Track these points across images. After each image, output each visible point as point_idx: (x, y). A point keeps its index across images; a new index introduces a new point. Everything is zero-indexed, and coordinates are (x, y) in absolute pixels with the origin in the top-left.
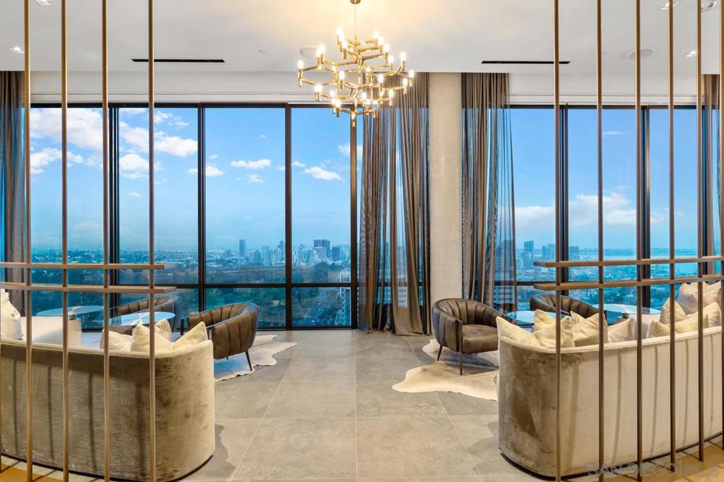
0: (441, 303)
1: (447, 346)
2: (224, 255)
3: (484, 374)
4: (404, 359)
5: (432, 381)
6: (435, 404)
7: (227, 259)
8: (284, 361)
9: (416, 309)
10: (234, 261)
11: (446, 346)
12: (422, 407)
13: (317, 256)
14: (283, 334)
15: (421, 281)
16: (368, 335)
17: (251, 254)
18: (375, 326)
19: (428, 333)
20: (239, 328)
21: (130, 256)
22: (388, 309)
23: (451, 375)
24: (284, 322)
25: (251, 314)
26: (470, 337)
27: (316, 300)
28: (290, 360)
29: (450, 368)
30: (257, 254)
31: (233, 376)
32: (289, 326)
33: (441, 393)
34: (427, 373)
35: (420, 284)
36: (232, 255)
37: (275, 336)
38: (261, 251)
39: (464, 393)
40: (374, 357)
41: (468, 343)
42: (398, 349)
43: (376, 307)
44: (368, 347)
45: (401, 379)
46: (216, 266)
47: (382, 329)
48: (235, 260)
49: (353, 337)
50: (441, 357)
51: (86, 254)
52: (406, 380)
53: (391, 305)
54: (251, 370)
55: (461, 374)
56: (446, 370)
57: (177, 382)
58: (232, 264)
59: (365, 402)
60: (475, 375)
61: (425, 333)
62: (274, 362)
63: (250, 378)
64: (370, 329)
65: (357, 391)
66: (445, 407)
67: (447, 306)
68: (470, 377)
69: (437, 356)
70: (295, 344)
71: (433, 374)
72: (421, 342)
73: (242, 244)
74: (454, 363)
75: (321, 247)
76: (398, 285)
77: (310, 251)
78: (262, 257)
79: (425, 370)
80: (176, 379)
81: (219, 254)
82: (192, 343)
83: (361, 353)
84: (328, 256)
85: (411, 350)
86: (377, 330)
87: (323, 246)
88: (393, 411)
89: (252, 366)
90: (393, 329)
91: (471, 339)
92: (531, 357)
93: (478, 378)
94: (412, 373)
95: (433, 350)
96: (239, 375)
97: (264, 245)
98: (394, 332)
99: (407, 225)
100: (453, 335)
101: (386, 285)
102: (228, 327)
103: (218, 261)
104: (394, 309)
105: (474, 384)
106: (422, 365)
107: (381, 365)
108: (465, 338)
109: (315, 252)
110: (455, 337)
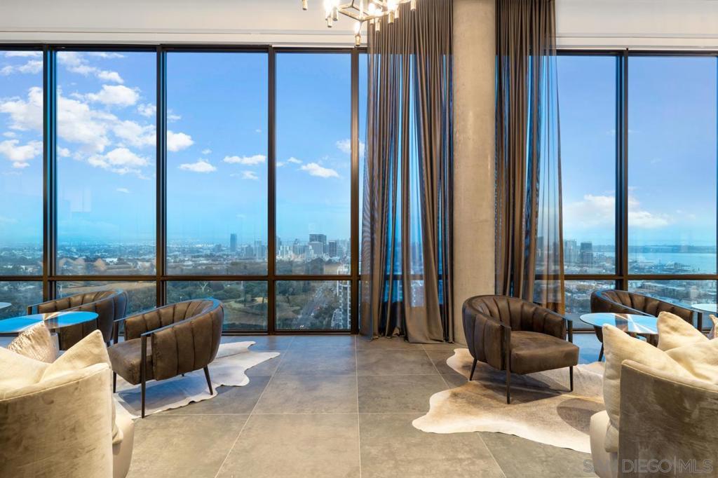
0: (474, 301)
1: (486, 362)
2: (214, 250)
3: (540, 401)
4: (424, 377)
5: (469, 413)
6: (482, 456)
7: (218, 254)
8: (259, 379)
9: (435, 309)
10: (225, 257)
11: (485, 360)
12: (461, 460)
13: (313, 251)
14: (264, 340)
15: (441, 273)
16: (373, 342)
17: (242, 249)
18: (382, 330)
19: (451, 340)
20: (193, 336)
21: (114, 251)
22: (399, 309)
23: (493, 403)
24: (265, 324)
25: (211, 315)
26: (522, 349)
27: (311, 299)
28: (268, 378)
29: (490, 392)
30: (249, 249)
31: (184, 403)
32: (272, 330)
33: (486, 434)
34: (459, 400)
35: (439, 277)
36: (222, 250)
37: (253, 343)
38: (253, 246)
39: (522, 435)
40: (382, 374)
41: (520, 359)
42: (414, 362)
43: (383, 306)
44: (373, 359)
45: (424, 409)
46: (205, 262)
47: (390, 334)
48: (225, 255)
49: (352, 344)
50: (475, 373)
51: (67, 248)
52: (431, 411)
53: (402, 303)
54: (212, 393)
55: (509, 402)
56: (484, 395)
57: (21, 449)
58: (222, 259)
59: (374, 451)
60: (528, 404)
61: (447, 340)
62: (245, 381)
63: (209, 406)
64: (375, 335)
65: (362, 430)
66: (498, 461)
67: (483, 305)
68: (521, 408)
69: (469, 373)
70: (278, 354)
71: (469, 403)
72: (444, 352)
73: (233, 238)
74: (494, 384)
75: (317, 242)
76: (411, 278)
77: (306, 246)
78: (254, 252)
79: (455, 395)
80: (18, 444)
81: (209, 249)
82: (74, 368)
83: (364, 367)
84: (324, 252)
85: (431, 364)
86: (384, 335)
87: (320, 241)
88: (418, 468)
89: (214, 386)
90: (404, 335)
91: (524, 352)
92: (704, 404)
93: (534, 409)
94: (438, 399)
95: (460, 364)
96: (193, 402)
97: (257, 240)
98: (406, 338)
99: (423, 195)
100: (496, 346)
101: (395, 278)
102: (176, 333)
103: (207, 257)
104: (407, 309)
105: (531, 418)
106: (450, 388)
107: (393, 386)
108: (515, 351)
109: (311, 247)
110: (499, 349)
